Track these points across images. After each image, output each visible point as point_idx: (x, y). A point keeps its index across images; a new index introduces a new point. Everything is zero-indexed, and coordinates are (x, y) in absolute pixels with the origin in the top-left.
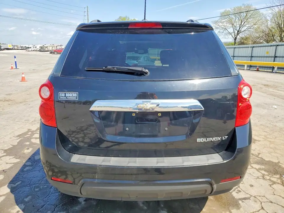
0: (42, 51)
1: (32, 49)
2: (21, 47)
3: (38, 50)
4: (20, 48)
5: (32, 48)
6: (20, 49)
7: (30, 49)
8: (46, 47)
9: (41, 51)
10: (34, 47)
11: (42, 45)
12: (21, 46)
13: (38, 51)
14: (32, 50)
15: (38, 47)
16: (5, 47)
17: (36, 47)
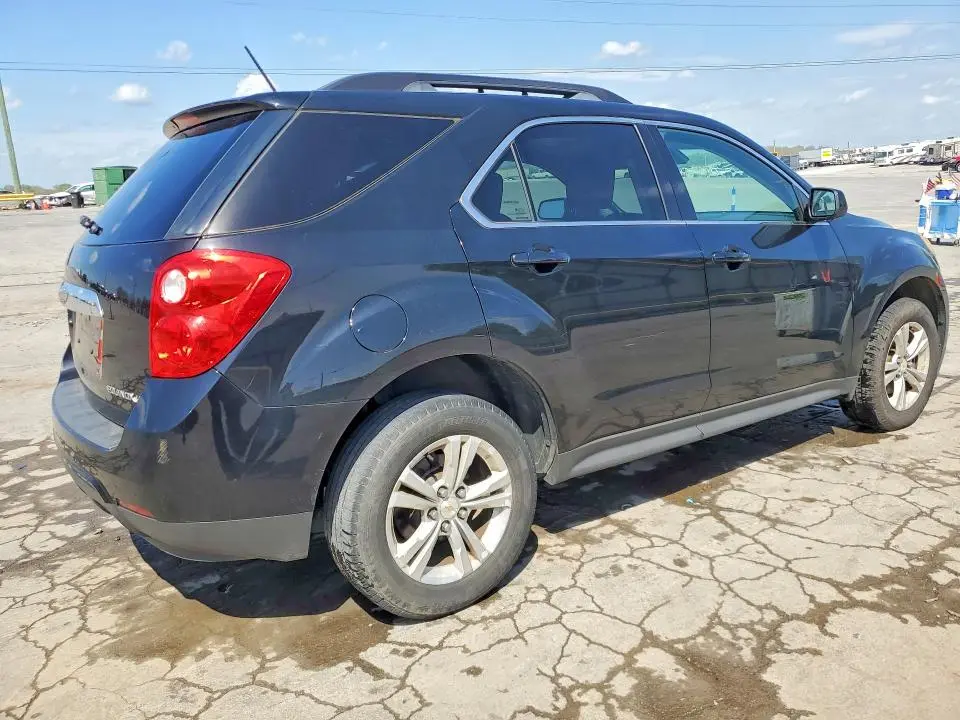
0: (932, 164)
1: (897, 157)
2: (864, 154)
3: (917, 159)
4: (859, 159)
5: (896, 154)
6: (859, 162)
7: (888, 160)
8: (948, 148)
9: (925, 163)
10: (902, 152)
11: (934, 142)
12: (864, 151)
13: (915, 163)
14: (895, 162)
15: (919, 150)
16: (813, 157)
17: (911, 151)
